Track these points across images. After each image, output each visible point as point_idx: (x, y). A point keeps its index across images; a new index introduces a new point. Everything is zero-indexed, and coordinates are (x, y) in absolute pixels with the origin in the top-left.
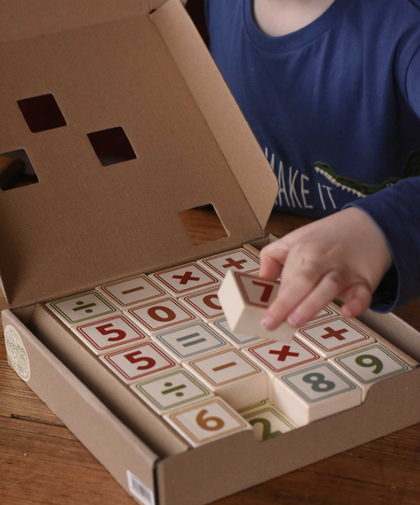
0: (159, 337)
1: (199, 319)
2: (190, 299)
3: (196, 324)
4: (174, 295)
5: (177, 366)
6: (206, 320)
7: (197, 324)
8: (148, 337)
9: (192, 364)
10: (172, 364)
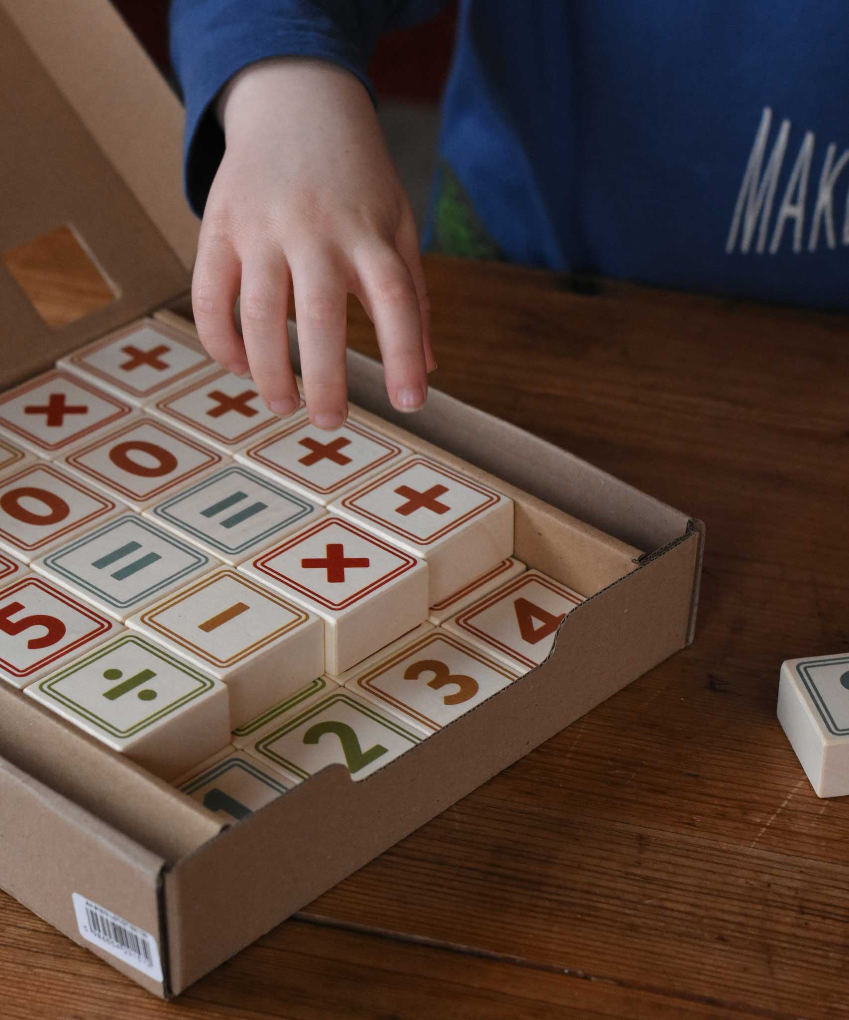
0: (51, 564)
1: (122, 508)
2: (80, 460)
3: (122, 522)
4: (44, 456)
5: (116, 628)
6: (136, 507)
7: (125, 520)
8: (27, 568)
9: (148, 620)
10: (104, 625)
